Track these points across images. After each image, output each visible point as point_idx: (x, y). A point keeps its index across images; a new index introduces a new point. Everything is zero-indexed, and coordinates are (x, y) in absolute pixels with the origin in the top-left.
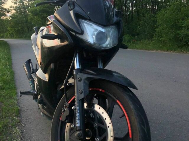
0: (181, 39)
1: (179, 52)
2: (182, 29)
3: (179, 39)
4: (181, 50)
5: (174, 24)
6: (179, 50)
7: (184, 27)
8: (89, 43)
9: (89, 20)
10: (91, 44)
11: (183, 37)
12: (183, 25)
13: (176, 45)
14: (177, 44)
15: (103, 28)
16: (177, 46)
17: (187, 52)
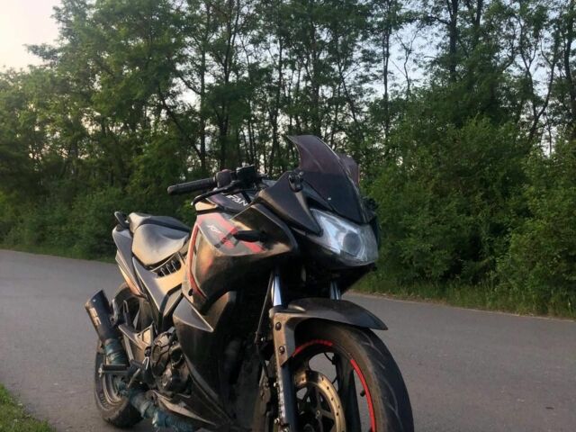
0: (408, 262)
1: (404, 298)
2: (410, 236)
3: (403, 262)
4: (409, 293)
5: (388, 221)
6: (403, 290)
7: (415, 232)
8: (332, 252)
9: (330, 211)
10: (335, 254)
11: (412, 257)
12: (414, 228)
13: (396, 279)
14: (396, 276)
15: (356, 228)
16: (398, 280)
17: (423, 298)
